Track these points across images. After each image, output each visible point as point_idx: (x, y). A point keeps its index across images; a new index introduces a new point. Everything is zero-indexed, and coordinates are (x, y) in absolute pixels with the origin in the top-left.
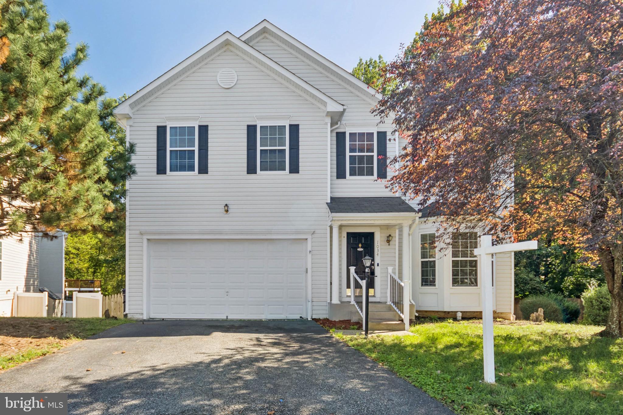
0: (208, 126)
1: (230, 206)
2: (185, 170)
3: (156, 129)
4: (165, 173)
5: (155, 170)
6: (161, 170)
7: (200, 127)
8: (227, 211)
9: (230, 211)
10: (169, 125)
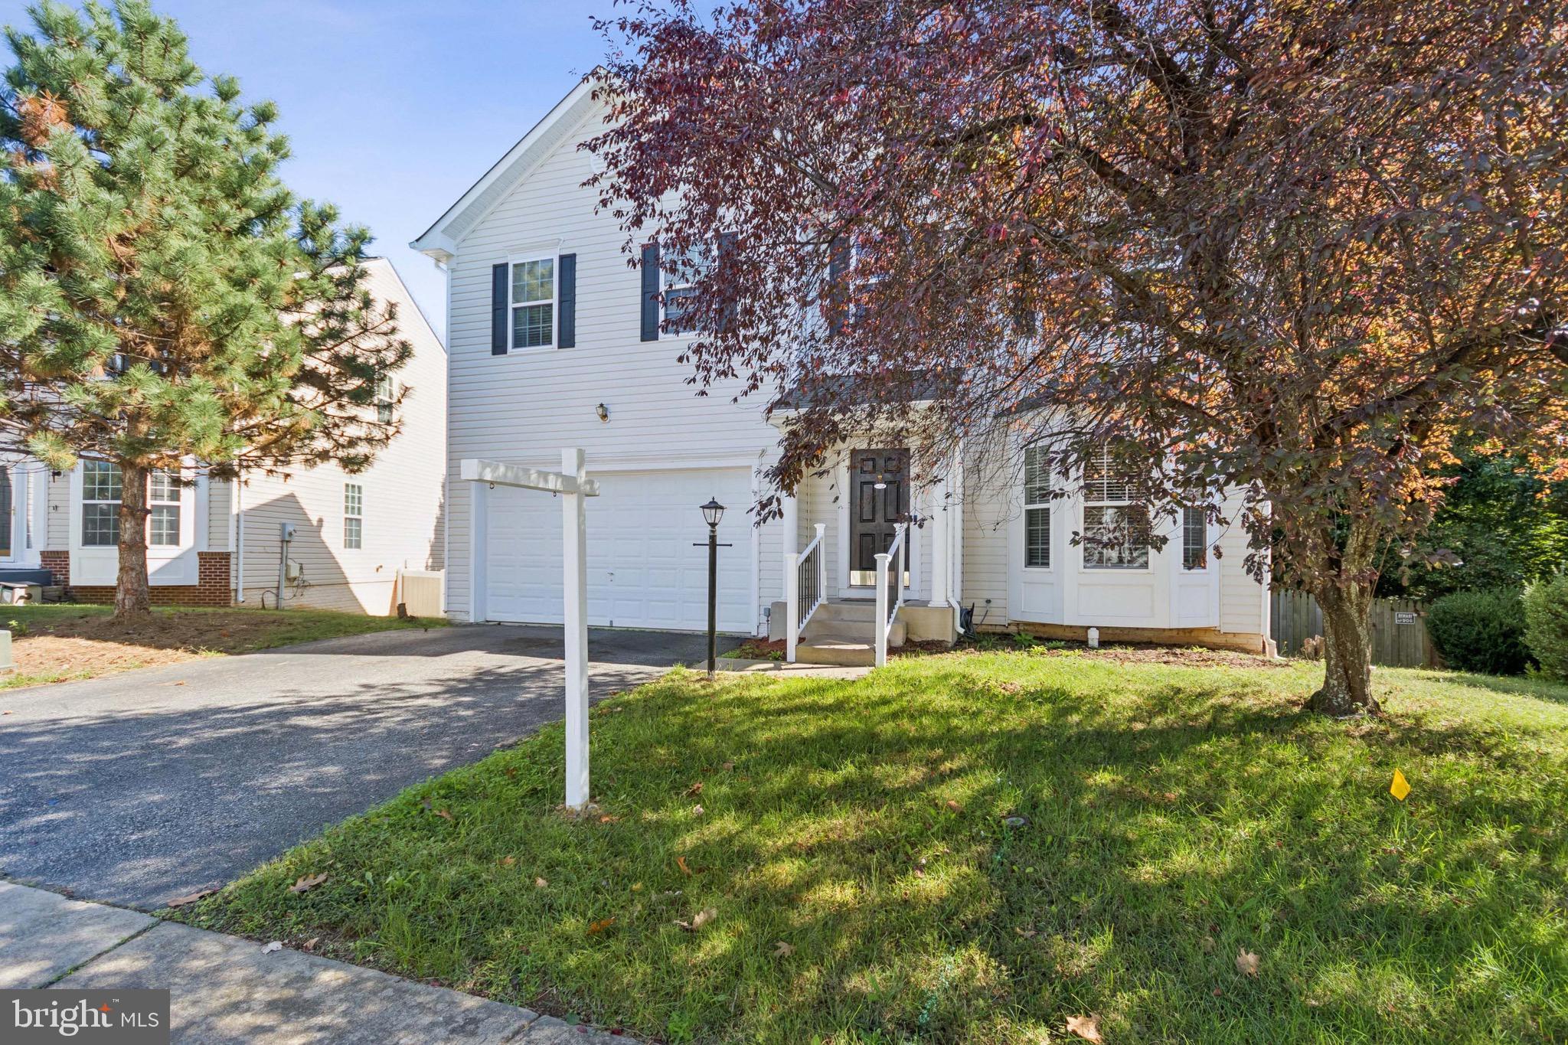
0: (574, 255)
1: (611, 408)
2: (538, 344)
3: (490, 271)
4: (505, 352)
5: (490, 347)
6: (499, 348)
7: (562, 258)
8: (604, 416)
9: (611, 416)
10: (512, 261)
